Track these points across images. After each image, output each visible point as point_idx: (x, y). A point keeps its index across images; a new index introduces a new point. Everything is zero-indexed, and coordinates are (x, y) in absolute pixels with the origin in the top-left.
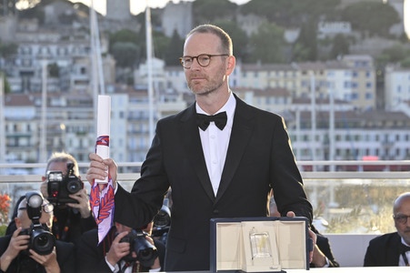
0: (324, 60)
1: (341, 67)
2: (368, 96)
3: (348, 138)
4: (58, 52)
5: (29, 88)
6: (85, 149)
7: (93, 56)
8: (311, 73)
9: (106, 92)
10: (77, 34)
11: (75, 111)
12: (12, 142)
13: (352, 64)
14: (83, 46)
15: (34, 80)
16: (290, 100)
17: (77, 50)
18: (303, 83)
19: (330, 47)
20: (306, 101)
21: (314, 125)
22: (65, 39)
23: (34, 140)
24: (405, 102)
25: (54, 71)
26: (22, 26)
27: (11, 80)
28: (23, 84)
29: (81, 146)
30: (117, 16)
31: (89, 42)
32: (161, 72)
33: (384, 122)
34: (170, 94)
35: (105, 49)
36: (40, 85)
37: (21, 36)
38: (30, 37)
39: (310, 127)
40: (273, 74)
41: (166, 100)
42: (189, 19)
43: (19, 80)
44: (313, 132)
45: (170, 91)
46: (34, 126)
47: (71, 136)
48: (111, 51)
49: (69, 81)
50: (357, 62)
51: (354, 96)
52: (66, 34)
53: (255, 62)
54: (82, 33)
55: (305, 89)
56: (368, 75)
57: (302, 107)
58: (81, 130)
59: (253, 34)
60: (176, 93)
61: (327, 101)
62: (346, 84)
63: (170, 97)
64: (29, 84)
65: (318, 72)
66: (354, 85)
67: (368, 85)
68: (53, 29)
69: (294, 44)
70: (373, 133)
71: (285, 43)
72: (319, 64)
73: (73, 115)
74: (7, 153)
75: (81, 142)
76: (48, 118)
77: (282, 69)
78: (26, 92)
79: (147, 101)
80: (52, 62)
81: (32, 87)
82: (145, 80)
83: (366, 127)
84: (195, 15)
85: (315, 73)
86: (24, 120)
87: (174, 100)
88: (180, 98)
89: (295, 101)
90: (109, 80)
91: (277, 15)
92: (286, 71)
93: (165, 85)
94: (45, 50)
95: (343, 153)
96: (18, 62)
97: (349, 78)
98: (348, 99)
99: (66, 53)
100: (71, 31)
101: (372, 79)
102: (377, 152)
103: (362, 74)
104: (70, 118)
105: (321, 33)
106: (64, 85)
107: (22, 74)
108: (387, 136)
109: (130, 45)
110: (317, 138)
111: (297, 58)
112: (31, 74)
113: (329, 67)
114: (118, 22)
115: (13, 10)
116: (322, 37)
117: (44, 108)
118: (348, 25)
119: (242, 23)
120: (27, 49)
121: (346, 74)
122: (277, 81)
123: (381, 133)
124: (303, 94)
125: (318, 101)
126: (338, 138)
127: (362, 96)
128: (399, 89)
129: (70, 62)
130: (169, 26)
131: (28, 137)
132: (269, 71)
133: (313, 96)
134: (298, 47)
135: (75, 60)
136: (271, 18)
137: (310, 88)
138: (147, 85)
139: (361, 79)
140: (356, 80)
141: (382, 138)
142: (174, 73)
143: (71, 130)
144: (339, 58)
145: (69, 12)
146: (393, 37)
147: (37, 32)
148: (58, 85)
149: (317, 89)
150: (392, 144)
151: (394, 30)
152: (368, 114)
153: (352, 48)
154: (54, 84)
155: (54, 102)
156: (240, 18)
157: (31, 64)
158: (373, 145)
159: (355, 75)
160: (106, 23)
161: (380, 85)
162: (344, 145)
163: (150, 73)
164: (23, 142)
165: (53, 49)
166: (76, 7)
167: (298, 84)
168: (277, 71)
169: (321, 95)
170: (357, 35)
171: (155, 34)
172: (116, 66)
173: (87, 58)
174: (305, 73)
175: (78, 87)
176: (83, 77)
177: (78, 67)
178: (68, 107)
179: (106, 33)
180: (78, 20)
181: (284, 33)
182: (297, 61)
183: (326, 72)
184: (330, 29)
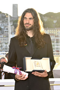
7: (9, 26)
9: (12, 34)
10: (6, 21)
11: (5, 39)
14: (7, 23)
16: (54, 36)
17: (6, 24)
20: (58, 37)
22: (3, 22)
29: (6, 46)
30: (15, 17)
35: (12, 24)
39: (58, 43)
40: (51, 30)
44: (59, 44)
47: (4, 44)
48: (13, 25)
49: (4, 31)
52: (3, 21)
53: (46, 28)
54: (7, 21)
57: (57, 38)
58: (6, 42)
59: (46, 21)
71: (54, 23)
75: (6, 45)
77: (53, 29)
90: (13, 31)
92: (53, 30)
99: (3, 25)
100: (4, 20)
104: (4, 40)
106: (2, 32)
114: (15, 18)
119: (44, 19)
122: (52, 32)
129: (4, 27)
132: (50, 30)
134: (56, 24)
135: (5, 26)
143: (4, 43)
145: (4, 16)
148: (1, 32)
156: (43, 17)
160: (13, 18)
166: (6, 14)
167: (56, 33)
168: (52, 30)
172: (15, 28)
173: (8, 26)
174: (58, 30)
175: (6, 33)
176: (7, 31)
177: (6, 28)
178: (3, 37)
179: (12, 20)
180: (6, 18)
181: (53, 21)
182: (56, 28)
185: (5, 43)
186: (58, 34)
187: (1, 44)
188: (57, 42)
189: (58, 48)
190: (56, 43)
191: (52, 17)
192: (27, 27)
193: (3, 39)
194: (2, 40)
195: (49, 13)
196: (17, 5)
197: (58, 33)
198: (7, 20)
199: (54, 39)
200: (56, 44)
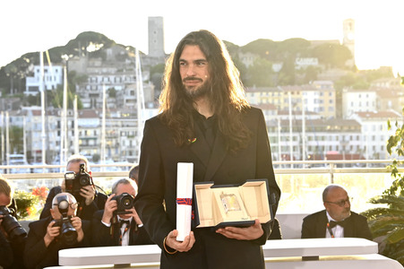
0: (299, 84)
1: (311, 89)
2: (330, 109)
3: (317, 139)
4: (115, 81)
5: (95, 106)
6: (134, 147)
7: (138, 83)
8: (289, 93)
9: (147, 107)
10: (128, 68)
11: (127, 122)
12: (85, 143)
13: (319, 87)
14: (132, 76)
15: (98, 100)
16: (276, 112)
17: (128, 79)
19: (304, 75)
20: (287, 113)
21: (291, 130)
22: (120, 71)
23: (98, 142)
24: (356, 113)
25: (112, 93)
26: (91, 63)
27: (83, 100)
28: (91, 102)
29: (131, 146)
30: (156, 54)
31: (135, 73)
33: (342, 127)
35: (146, 78)
36: (101, 103)
37: (90, 70)
38: (96, 71)
40: (264, 94)
43: (89, 100)
44: (291, 135)
46: (98, 132)
47: (124, 138)
48: (151, 79)
49: (123, 100)
50: (322, 85)
51: (321, 109)
52: (120, 68)
53: (252, 86)
54: (132, 67)
56: (330, 94)
57: (284, 117)
58: (131, 134)
59: (250, 66)
61: (300, 113)
62: (315, 101)
64: (95, 102)
65: (296, 92)
66: (321, 102)
67: (331, 101)
68: (112, 65)
69: (278, 73)
70: (334, 135)
71: (274, 73)
72: (296, 87)
73: (125, 124)
74: (80, 150)
75: (131, 142)
76: (106, 126)
77: (270, 91)
78: (93, 108)
80: (111, 87)
81: (97, 104)
83: (330, 131)
85: (292, 93)
86: (91, 127)
89: (280, 113)
90: (150, 99)
92: (273, 91)
94: (106, 79)
95: (313, 149)
96: (88, 87)
97: (317, 97)
98: (317, 111)
99: (121, 81)
100: (124, 65)
101: (333, 97)
102: (337, 147)
103: (326, 94)
104: (123, 126)
105: (297, 65)
106: (119, 103)
107: (91, 95)
108: (344, 137)
110: (294, 139)
111: (281, 83)
112: (97, 95)
113: (303, 89)
114: (157, 59)
115: (85, 52)
116: (298, 68)
117: (104, 119)
118: (316, 59)
119: (242, 59)
120: (94, 79)
121: (315, 94)
122: (267, 100)
123: (340, 135)
124: (285, 108)
126: (310, 139)
127: (326, 109)
128: (352, 104)
129: (124, 87)
131: (95, 139)
132: (261, 92)
133: (290, 109)
134: (282, 75)
135: (127, 85)
136: (262, 55)
139: (326, 97)
140: (322, 98)
141: (341, 138)
143: (123, 134)
144: (310, 82)
145: (122, 53)
146: (347, 68)
147: (101, 67)
148: (116, 103)
149: (294, 104)
150: (348, 142)
151: (348, 63)
152: (331, 122)
153: (319, 76)
154: (112, 102)
155: (112, 115)
156: (241, 55)
157: (97, 89)
158: (334, 143)
159: (321, 94)
160: (149, 60)
161: (339, 101)
162: (314, 143)
164: (91, 142)
165: (112, 78)
166: (128, 49)
167: (282, 101)
168: (267, 92)
169: (298, 108)
170: (323, 67)
172: (155, 89)
173: (135, 84)
174: (286, 93)
175: (128, 104)
176: (132, 98)
177: (129, 90)
178: (122, 117)
179: (148, 66)
180: (129, 59)
181: (271, 65)
182: (281, 85)
183: (301, 93)
184: (303, 63)
185: (129, 137)
186: (286, 105)
187: (115, 137)
188: (285, 130)
189: (288, 148)
190: (281, 131)
191: (267, 53)
192: (191, 87)
193: (119, 124)
194: (117, 126)
195: (260, 41)
196: (160, 18)
197: (286, 100)
198: (133, 64)
199: (276, 120)
200: (280, 135)
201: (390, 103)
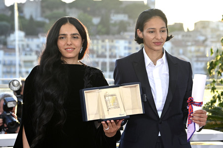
0: (114, 34)
1: (123, 38)
8: (107, 41)
13: (128, 37)
16: (95, 56)
18: (103, 47)
19: (116, 28)
20: (105, 57)
21: (108, 69)
32: (23, 39)
34: (28, 51)
41: (26, 55)
42: (39, 10)
44: (108, 73)
45: (28, 49)
50: (131, 36)
55: (103, 50)
57: (101, 60)
60: (31, 50)
62: (125, 48)
63: (28, 53)
65: (111, 41)
66: (130, 48)
67: (137, 48)
69: (97, 26)
71: (93, 25)
72: (111, 36)
79: (15, 55)
82: (14, 43)
84: (42, 7)
85: (109, 42)
87: (30, 55)
88: (34, 54)
89: (98, 56)
91: (89, 9)
92: (93, 40)
93: (25, 46)
97: (127, 45)
103: (133, 42)
105: (112, 20)
109: (5, 23)
110: (109, 76)
111: (99, 33)
113: (116, 38)
116: (112, 22)
118: (127, 16)
121: (126, 42)
124: (102, 53)
125: (111, 57)
130: (27, 13)
133: (108, 54)
134: (100, 27)
136: (85, 11)
137: (106, 50)
138: (15, 46)
139: (133, 45)
140: (130, 46)
142: (30, 40)
144: (122, 33)
149: (110, 50)
153: (128, 28)
156: (68, 10)
159: (130, 43)
163: (17, 39)
167: (100, 47)
169: (112, 53)
171: (20, 17)
174: (103, 41)
181: (91, 19)
182: (99, 35)
183: (115, 41)
184: (117, 18)
201: (181, 51)
